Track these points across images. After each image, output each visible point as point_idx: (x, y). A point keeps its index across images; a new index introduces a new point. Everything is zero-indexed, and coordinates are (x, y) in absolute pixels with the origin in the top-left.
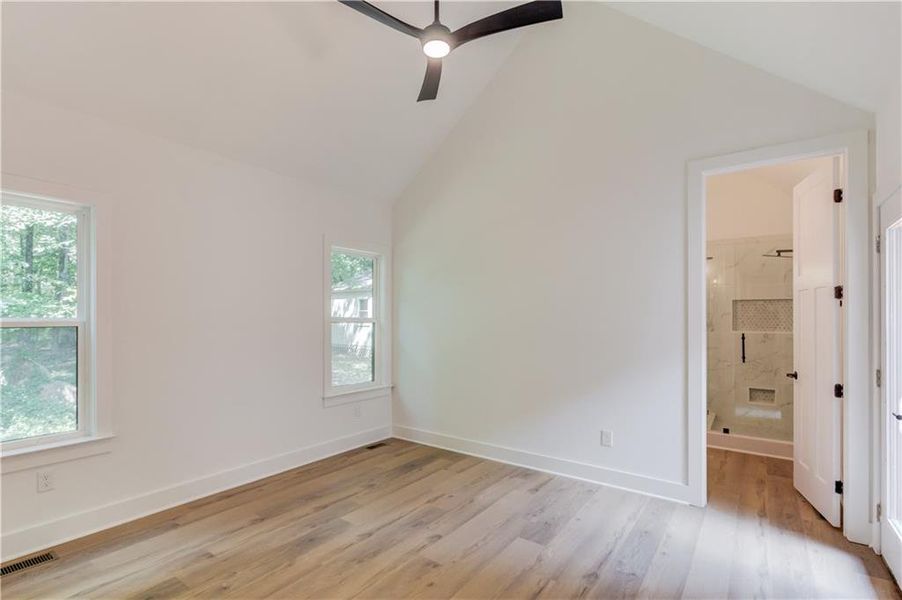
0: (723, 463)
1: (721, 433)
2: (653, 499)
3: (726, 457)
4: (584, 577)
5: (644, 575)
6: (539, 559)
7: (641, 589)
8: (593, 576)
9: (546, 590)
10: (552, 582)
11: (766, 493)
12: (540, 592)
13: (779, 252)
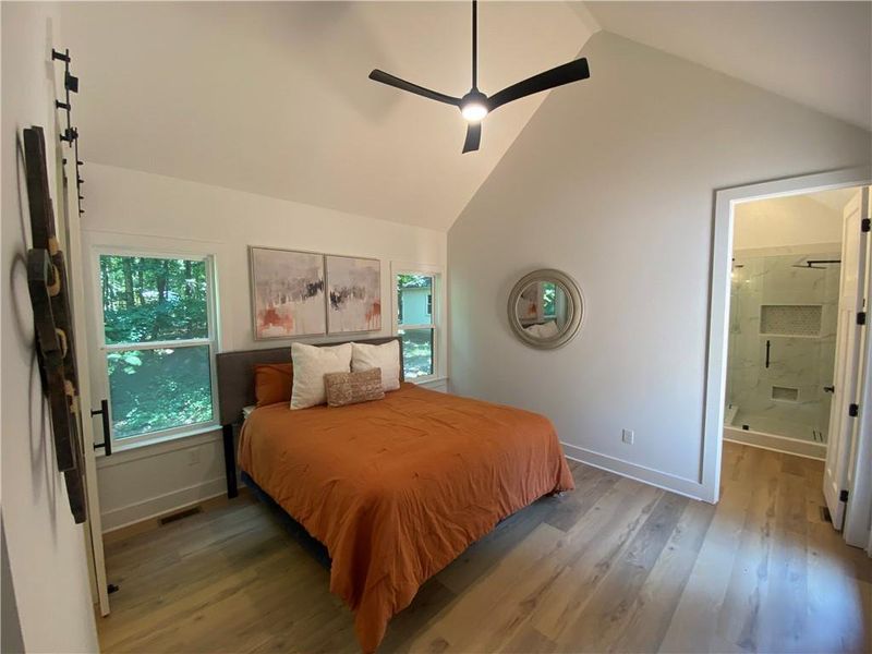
0: (740, 459)
1: (741, 430)
2: (668, 492)
3: (743, 452)
4: (596, 566)
5: (651, 569)
6: (559, 545)
7: (647, 581)
8: (605, 565)
9: (563, 575)
10: (568, 568)
11: (777, 493)
12: (556, 577)
13: (810, 263)
